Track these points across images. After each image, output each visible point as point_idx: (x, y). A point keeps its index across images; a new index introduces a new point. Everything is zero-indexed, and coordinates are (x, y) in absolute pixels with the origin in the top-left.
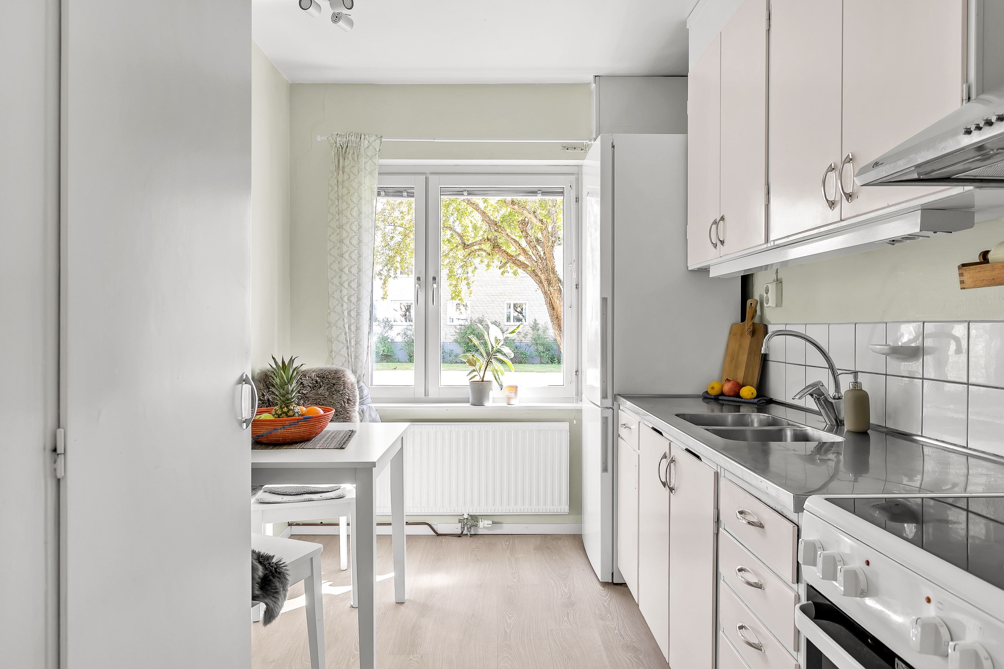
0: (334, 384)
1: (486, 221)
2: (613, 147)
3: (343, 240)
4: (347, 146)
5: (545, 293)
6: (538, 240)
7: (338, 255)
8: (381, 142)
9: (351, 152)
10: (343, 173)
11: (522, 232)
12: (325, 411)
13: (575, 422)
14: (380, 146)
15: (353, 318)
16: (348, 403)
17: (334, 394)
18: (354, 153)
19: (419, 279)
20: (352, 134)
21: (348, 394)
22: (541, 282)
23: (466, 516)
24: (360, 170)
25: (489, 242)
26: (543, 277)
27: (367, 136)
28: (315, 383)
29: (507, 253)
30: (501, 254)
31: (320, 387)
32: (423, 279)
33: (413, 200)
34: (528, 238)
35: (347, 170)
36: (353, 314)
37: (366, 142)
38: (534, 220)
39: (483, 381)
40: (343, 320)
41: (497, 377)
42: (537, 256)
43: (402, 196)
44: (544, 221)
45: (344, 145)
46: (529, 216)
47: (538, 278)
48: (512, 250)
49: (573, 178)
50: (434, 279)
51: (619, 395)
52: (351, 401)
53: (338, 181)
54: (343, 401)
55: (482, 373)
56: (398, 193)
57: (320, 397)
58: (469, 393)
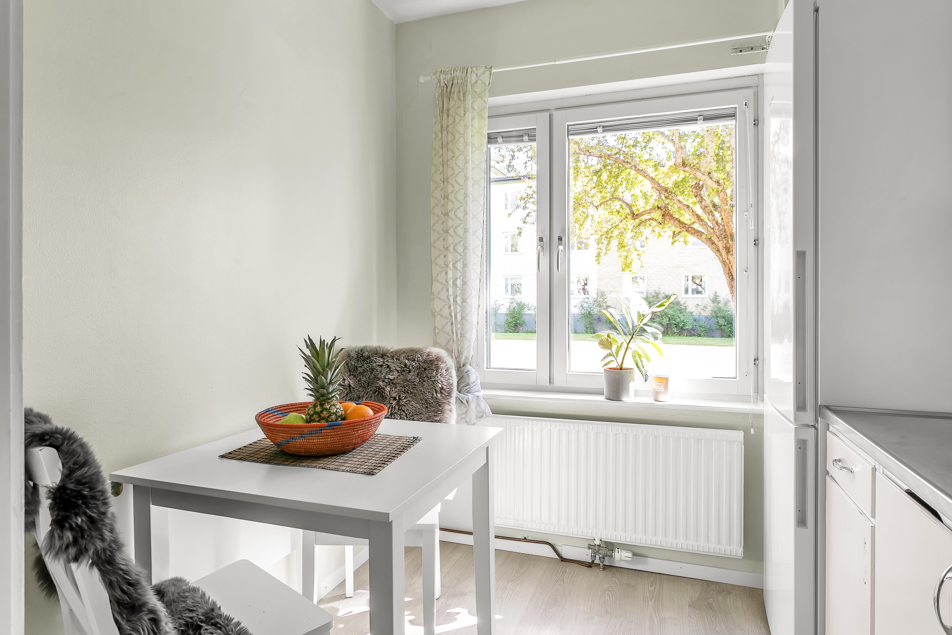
0: (425, 369)
1: (655, 188)
2: (817, 10)
3: (448, 196)
4: (452, 84)
5: (723, 262)
6: (714, 206)
7: (442, 213)
8: (491, 74)
9: (456, 91)
10: (448, 116)
11: (696, 197)
12: (376, 412)
13: (752, 431)
14: (490, 79)
15: (460, 288)
16: (441, 393)
17: (425, 381)
18: (459, 92)
19: (541, 240)
20: (457, 69)
21: (441, 381)
22: (718, 251)
23: (597, 542)
24: (466, 110)
25: (659, 210)
26: (720, 245)
27: (474, 69)
28: (404, 366)
29: (679, 221)
30: (672, 222)
31: (410, 371)
32: (546, 239)
33: (534, 144)
34: (703, 203)
35: (452, 112)
36: (459, 283)
37: (474, 76)
38: (709, 182)
39: (621, 369)
40: (448, 290)
41: (640, 364)
42: (714, 222)
43: (522, 141)
44: (720, 182)
45: (449, 83)
46: (704, 177)
47: (714, 246)
48: (686, 218)
49: (750, 92)
50: (560, 239)
51: (828, 407)
52: (444, 390)
53: (442, 127)
54: (436, 390)
55: (620, 360)
56: (519, 137)
57: (409, 384)
58: (602, 383)
